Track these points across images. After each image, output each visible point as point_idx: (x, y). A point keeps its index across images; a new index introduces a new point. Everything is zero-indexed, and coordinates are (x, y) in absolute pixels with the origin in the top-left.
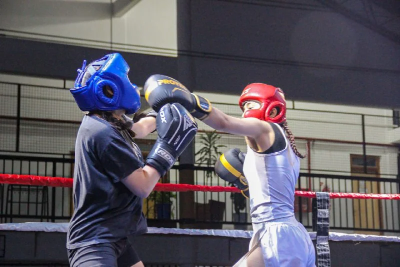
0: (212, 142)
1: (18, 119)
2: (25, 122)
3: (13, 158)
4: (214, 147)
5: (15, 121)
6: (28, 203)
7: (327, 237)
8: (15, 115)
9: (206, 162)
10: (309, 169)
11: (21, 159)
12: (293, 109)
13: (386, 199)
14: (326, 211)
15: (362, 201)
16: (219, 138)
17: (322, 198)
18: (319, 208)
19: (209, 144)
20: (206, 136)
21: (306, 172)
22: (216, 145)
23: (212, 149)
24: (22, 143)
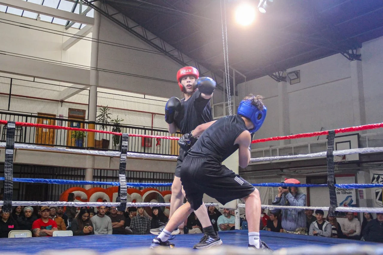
0: (105, 112)
1: (10, 95)
2: (13, 96)
3: (6, 114)
4: (106, 114)
5: (9, 96)
6: (17, 136)
7: (126, 154)
8: (9, 93)
9: (102, 121)
10: (152, 127)
11: (10, 114)
12: (145, 98)
13: (154, 138)
14: (127, 142)
15: (173, 141)
16: (109, 110)
17: (125, 136)
18: (123, 141)
19: (103, 112)
20: (102, 109)
21: (151, 128)
22: (107, 113)
23: (105, 115)
24: (11, 106)
